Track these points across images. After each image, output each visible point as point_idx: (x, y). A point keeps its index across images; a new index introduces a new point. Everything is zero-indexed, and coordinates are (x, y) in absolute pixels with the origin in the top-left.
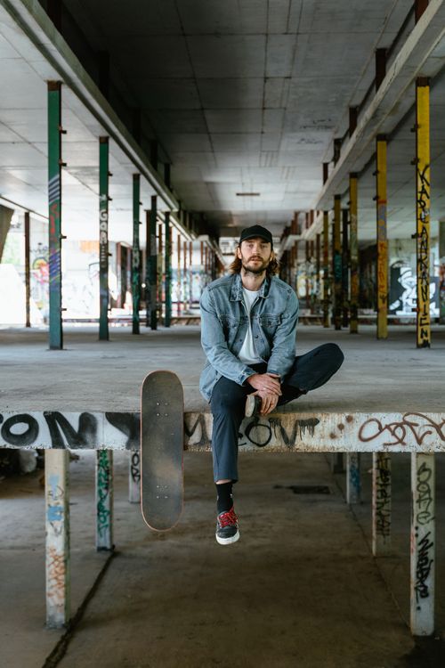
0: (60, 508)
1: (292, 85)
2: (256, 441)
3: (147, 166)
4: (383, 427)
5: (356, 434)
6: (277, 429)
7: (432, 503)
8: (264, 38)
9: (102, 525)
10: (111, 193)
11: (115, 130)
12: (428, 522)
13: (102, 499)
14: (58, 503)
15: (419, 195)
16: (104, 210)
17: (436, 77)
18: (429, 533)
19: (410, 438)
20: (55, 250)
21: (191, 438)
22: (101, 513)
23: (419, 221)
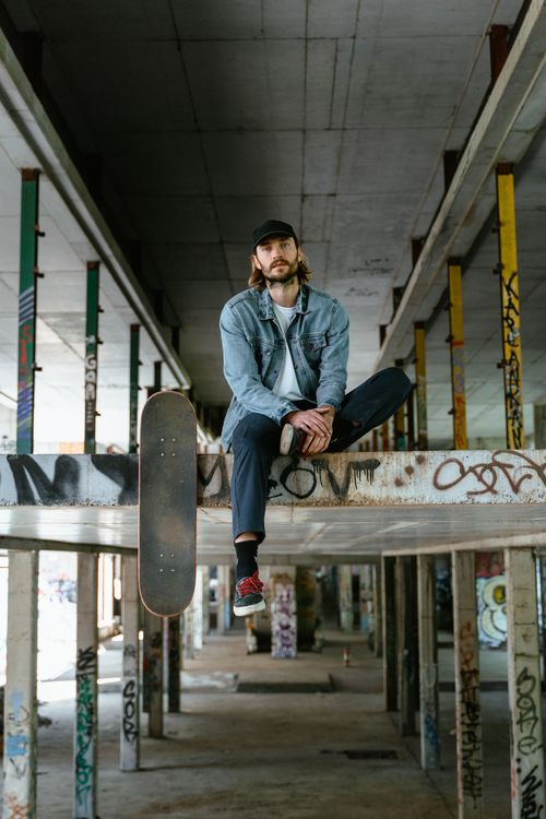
0: (24, 738)
1: (337, 207)
2: (295, 490)
3: (150, 314)
4: (466, 469)
5: (431, 481)
6: (324, 474)
7: (539, 724)
8: (299, 135)
9: (81, 787)
10: (101, 336)
11: (108, 251)
12: (534, 752)
13: (83, 749)
14: (21, 731)
15: (505, 310)
16: (92, 356)
17: (521, 162)
18: (536, 767)
19: (503, 485)
20: (26, 384)
21: (207, 488)
22: (81, 770)
23: (507, 345)
